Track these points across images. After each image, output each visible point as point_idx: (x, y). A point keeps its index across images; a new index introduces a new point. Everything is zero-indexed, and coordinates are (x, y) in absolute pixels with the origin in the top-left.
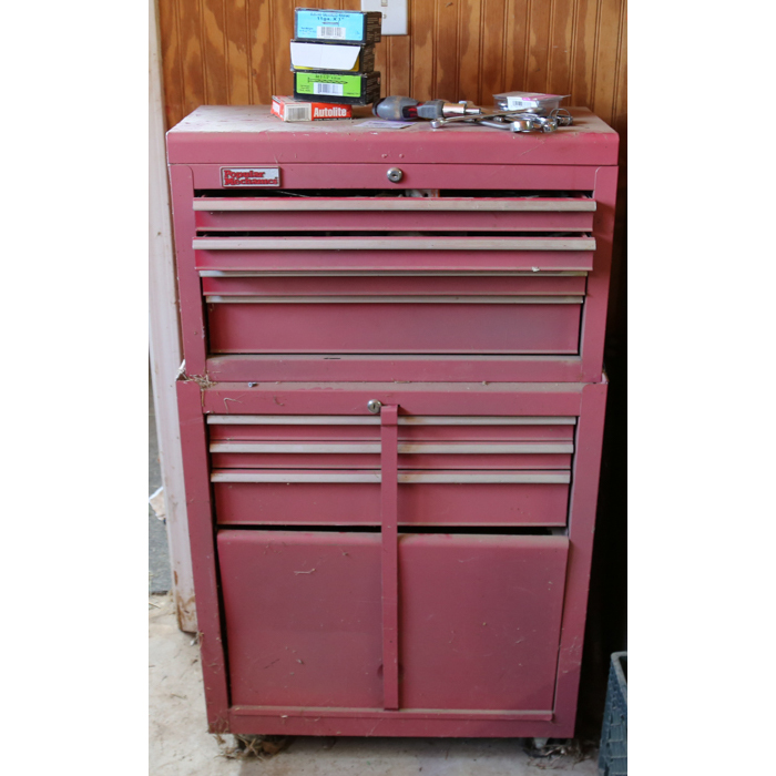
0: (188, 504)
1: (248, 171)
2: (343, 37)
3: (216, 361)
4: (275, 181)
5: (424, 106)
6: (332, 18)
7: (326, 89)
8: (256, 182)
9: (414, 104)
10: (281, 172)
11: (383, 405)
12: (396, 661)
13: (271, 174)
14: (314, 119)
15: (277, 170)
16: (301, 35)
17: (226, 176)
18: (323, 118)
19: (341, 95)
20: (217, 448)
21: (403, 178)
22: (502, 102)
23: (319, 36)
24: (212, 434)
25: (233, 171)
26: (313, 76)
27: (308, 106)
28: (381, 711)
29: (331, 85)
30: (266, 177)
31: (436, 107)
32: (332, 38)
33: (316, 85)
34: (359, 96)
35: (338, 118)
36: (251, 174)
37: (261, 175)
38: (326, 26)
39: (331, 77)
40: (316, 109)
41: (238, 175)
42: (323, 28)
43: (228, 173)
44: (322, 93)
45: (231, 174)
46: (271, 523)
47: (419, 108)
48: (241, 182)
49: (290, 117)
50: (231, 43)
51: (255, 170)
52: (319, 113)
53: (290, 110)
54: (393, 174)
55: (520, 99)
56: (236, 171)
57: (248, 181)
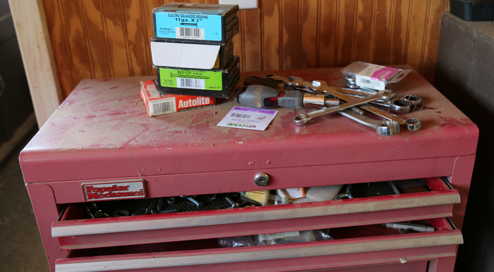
1: (111, 186)
2: (202, 37)
4: (140, 193)
5: (284, 98)
6: (190, 20)
7: (188, 83)
8: (121, 195)
9: (275, 95)
10: (146, 183)
13: (136, 187)
14: (179, 110)
15: (141, 183)
16: (160, 35)
17: (89, 191)
18: (188, 108)
19: (204, 88)
21: (271, 180)
22: (350, 77)
23: (178, 36)
25: (95, 186)
26: (175, 72)
27: (172, 100)
29: (194, 80)
30: (130, 190)
31: (296, 99)
32: (191, 38)
33: (179, 80)
34: (221, 89)
35: (202, 106)
36: (114, 188)
37: (126, 188)
38: (185, 27)
39: (192, 73)
40: (181, 101)
41: (100, 190)
42: (182, 30)
43: (90, 188)
44: (185, 87)
45: (94, 189)
47: (280, 99)
48: (105, 196)
49: (155, 112)
50: (108, 21)
51: (118, 185)
52: (182, 104)
54: (261, 179)
55: (368, 78)
56: (99, 186)
57: (111, 195)
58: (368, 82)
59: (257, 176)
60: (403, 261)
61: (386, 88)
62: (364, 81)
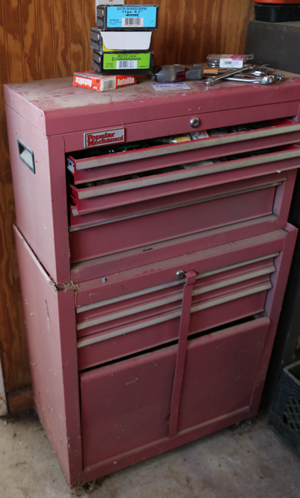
0: (63, 367)
1: (104, 133)
2: (141, 25)
3: (77, 270)
4: (121, 138)
6: (133, 11)
7: (125, 64)
8: (109, 141)
9: (184, 70)
10: (126, 131)
11: (185, 272)
12: (177, 411)
13: (119, 133)
14: (117, 87)
15: (123, 130)
16: (109, 25)
17: (89, 139)
18: (122, 86)
19: (136, 68)
20: (82, 326)
21: (200, 122)
23: (123, 25)
24: (79, 318)
25: (93, 135)
26: (116, 56)
27: (113, 78)
28: (166, 439)
29: (129, 61)
30: (115, 136)
31: (199, 70)
32: (133, 26)
33: (118, 62)
34: (148, 68)
35: (129, 85)
36: (106, 135)
37: (113, 135)
38: (129, 17)
39: (129, 55)
40: (119, 80)
41: (96, 137)
42: (126, 20)
43: (90, 137)
44: (122, 68)
45: (92, 137)
46: (110, 360)
47: (187, 73)
48: (99, 142)
49: (104, 88)
50: (9, 35)
51: (108, 132)
52: (121, 82)
53: (105, 82)
54: (195, 122)
55: (230, 60)
56: (95, 135)
57: (103, 141)
58: (230, 63)
59: (192, 121)
60: (279, 172)
61: (244, 64)
62: (227, 62)
